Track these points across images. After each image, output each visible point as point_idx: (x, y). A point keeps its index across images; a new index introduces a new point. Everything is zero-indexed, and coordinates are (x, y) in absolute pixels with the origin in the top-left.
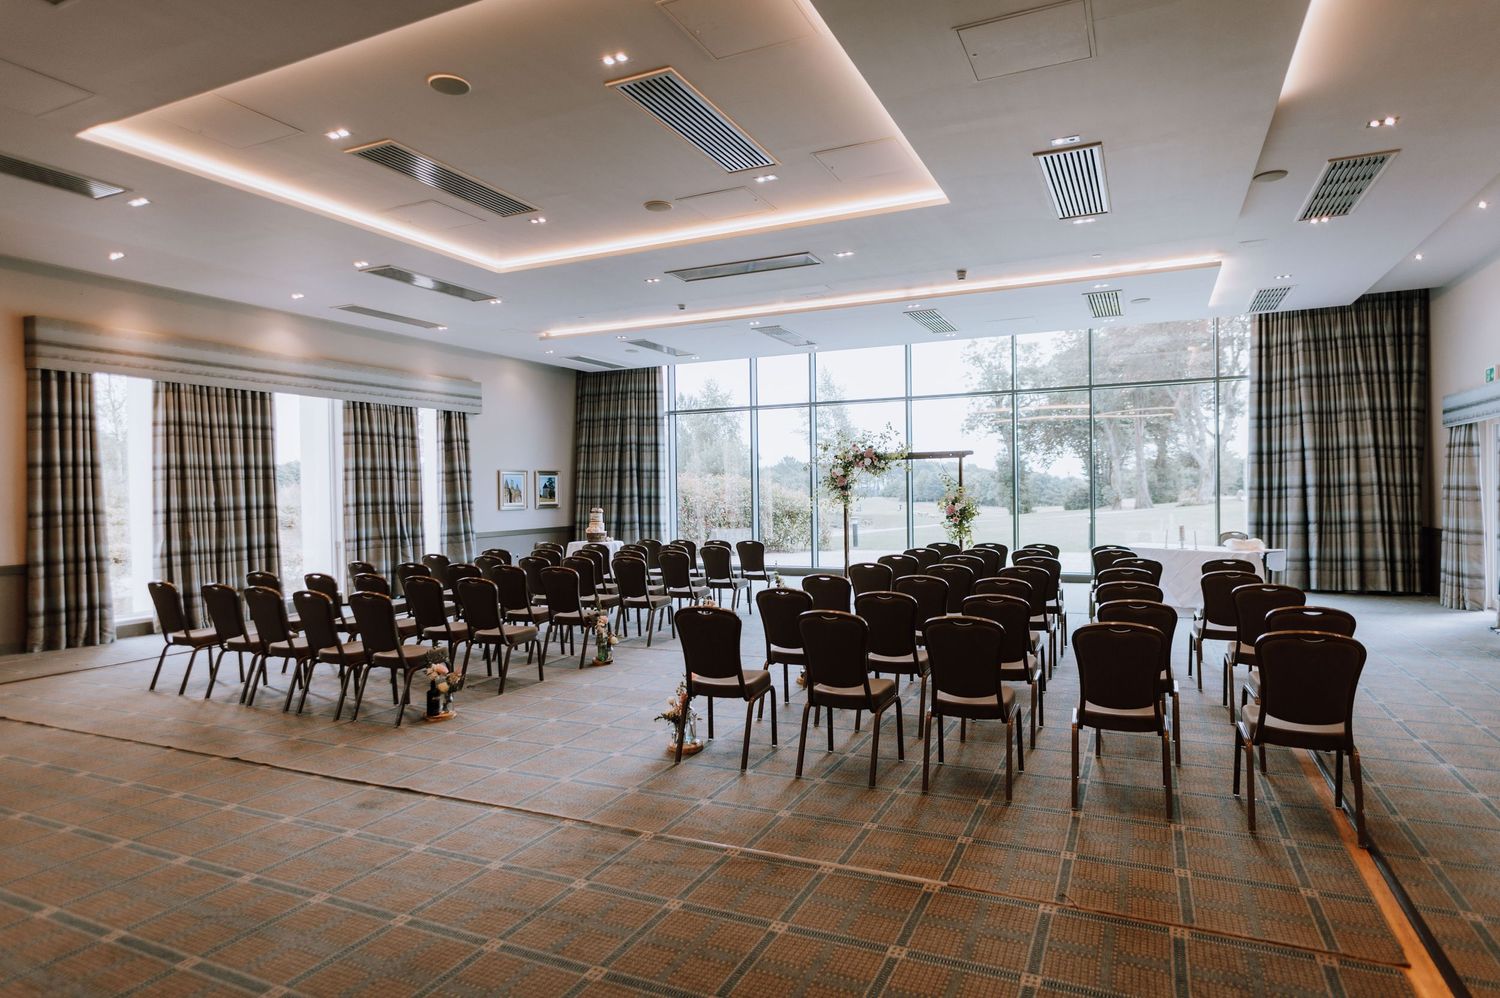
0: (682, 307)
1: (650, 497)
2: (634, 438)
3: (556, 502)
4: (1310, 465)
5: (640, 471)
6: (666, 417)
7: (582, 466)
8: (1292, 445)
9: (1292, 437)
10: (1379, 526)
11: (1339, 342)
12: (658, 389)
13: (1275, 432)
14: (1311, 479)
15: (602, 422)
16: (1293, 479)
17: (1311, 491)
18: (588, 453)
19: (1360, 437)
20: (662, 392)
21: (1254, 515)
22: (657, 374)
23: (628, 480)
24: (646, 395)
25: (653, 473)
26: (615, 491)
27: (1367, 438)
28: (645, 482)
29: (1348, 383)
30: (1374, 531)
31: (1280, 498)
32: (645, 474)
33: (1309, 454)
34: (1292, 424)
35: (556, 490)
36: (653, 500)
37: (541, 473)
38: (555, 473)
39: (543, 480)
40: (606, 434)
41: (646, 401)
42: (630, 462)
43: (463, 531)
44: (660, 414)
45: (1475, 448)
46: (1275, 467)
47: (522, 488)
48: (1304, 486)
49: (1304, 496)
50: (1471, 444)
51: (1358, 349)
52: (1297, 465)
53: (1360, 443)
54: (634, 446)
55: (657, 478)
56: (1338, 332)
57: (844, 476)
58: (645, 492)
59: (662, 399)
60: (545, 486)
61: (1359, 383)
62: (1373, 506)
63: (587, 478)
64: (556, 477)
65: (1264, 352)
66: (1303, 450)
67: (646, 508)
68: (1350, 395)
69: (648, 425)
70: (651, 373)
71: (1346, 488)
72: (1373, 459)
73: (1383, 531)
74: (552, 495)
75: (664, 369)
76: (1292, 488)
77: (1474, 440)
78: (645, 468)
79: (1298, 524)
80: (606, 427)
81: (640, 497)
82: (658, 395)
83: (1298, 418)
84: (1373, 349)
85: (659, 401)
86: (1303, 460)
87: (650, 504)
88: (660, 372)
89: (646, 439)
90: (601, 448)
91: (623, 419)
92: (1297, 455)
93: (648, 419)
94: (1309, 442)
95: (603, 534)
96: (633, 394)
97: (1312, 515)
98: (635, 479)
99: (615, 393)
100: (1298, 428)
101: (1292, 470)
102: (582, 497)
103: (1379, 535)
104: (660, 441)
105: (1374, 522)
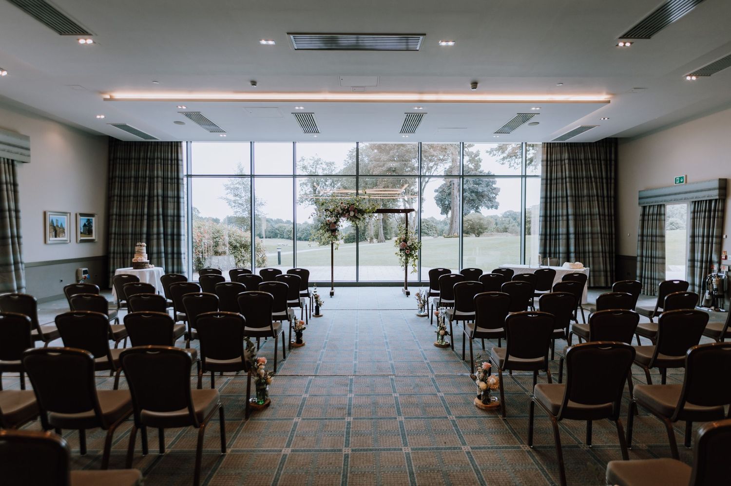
0: (254, 83)
1: (172, 235)
2: (160, 192)
3: (93, 237)
4: (571, 223)
5: (165, 216)
6: (185, 179)
7: (115, 210)
8: (562, 212)
9: (562, 209)
10: (601, 254)
11: (583, 162)
12: (180, 158)
13: (553, 205)
14: (572, 230)
15: (133, 179)
16: (562, 230)
17: (572, 236)
18: (120, 202)
19: (592, 210)
20: (182, 160)
21: (542, 248)
22: (179, 148)
23: (155, 222)
24: (170, 162)
25: (176, 218)
26: (145, 230)
27: (596, 210)
28: (169, 224)
29: (587, 182)
30: (599, 257)
31: (556, 239)
32: (169, 218)
33: (571, 217)
34: (562, 202)
35: (93, 229)
36: (175, 237)
37: (82, 215)
38: (92, 215)
39: (83, 221)
40: (136, 188)
41: (169, 166)
42: (158, 209)
43: (12, 261)
44: (181, 176)
45: (663, 217)
46: (553, 224)
47: (65, 226)
48: (568, 234)
49: (568, 239)
50: (660, 214)
51: (591, 165)
52: (565, 222)
53: (592, 213)
54: (160, 198)
55: (179, 221)
56: (582, 156)
57: (335, 223)
58: (169, 231)
59: (182, 165)
60: (85, 225)
61: (592, 183)
62: (598, 244)
63: (120, 220)
64: (94, 219)
65: (549, 164)
66: (567, 215)
67: (169, 242)
68: (588, 189)
69: (171, 184)
70: (175, 146)
71: (587, 235)
72: (598, 221)
73: (603, 257)
74: (90, 232)
75: (184, 144)
76: (562, 234)
77: (663, 212)
78: (169, 214)
79: (565, 253)
80: (136, 183)
81: (165, 234)
82: (180, 162)
83: (565, 199)
84: (597, 166)
85: (180, 167)
86: (568, 220)
87: (173, 240)
88: (181, 146)
89: (170, 193)
90: (132, 198)
91: (151, 178)
92: (565, 218)
93: (171, 179)
94: (570, 211)
95: (147, 263)
96: (159, 161)
97: (572, 249)
98: (161, 222)
99: (144, 159)
100: (565, 204)
101: (563, 225)
102: (115, 234)
103: (601, 259)
104: (182, 195)
105: (599, 252)
